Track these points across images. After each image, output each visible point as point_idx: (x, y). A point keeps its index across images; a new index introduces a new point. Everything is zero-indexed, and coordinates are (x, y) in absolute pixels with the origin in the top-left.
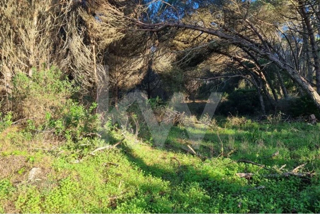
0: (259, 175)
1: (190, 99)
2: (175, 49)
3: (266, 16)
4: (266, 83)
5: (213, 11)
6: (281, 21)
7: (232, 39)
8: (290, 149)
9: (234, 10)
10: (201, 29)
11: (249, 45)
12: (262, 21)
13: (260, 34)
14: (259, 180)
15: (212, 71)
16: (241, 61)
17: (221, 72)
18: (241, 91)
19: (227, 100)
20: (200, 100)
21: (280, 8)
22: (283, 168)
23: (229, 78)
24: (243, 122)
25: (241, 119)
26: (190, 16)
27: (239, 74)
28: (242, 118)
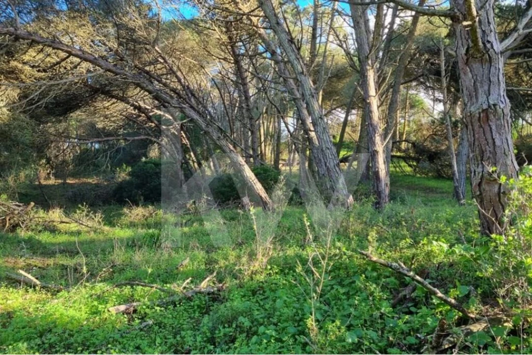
0: (149, 303)
1: (57, 176)
2: (17, 79)
3: (187, 47)
4: (190, 152)
5: (95, 22)
6: (208, 60)
7: (125, 75)
8: (207, 252)
9: (135, 27)
10: (66, 49)
11: (154, 89)
12: (182, 54)
13: (179, 74)
14: (147, 311)
15: (100, 126)
16: (151, 114)
17: (117, 129)
18: (151, 163)
19: (128, 178)
20: (76, 178)
21: (207, 39)
22: (188, 283)
23: (129, 140)
24: (151, 214)
25: (147, 209)
26: (49, 22)
27: (148, 135)
28: (148, 207)
